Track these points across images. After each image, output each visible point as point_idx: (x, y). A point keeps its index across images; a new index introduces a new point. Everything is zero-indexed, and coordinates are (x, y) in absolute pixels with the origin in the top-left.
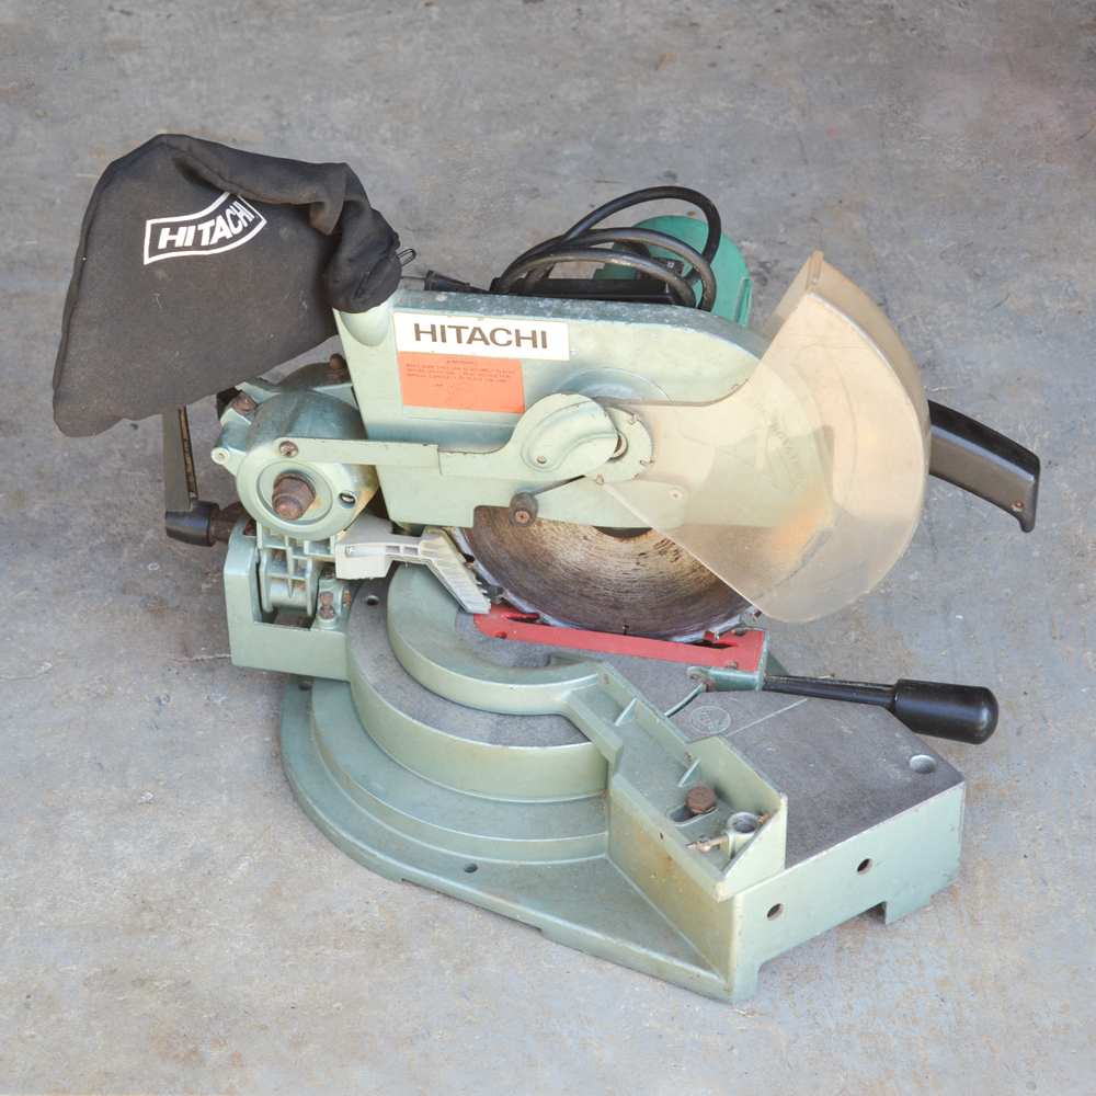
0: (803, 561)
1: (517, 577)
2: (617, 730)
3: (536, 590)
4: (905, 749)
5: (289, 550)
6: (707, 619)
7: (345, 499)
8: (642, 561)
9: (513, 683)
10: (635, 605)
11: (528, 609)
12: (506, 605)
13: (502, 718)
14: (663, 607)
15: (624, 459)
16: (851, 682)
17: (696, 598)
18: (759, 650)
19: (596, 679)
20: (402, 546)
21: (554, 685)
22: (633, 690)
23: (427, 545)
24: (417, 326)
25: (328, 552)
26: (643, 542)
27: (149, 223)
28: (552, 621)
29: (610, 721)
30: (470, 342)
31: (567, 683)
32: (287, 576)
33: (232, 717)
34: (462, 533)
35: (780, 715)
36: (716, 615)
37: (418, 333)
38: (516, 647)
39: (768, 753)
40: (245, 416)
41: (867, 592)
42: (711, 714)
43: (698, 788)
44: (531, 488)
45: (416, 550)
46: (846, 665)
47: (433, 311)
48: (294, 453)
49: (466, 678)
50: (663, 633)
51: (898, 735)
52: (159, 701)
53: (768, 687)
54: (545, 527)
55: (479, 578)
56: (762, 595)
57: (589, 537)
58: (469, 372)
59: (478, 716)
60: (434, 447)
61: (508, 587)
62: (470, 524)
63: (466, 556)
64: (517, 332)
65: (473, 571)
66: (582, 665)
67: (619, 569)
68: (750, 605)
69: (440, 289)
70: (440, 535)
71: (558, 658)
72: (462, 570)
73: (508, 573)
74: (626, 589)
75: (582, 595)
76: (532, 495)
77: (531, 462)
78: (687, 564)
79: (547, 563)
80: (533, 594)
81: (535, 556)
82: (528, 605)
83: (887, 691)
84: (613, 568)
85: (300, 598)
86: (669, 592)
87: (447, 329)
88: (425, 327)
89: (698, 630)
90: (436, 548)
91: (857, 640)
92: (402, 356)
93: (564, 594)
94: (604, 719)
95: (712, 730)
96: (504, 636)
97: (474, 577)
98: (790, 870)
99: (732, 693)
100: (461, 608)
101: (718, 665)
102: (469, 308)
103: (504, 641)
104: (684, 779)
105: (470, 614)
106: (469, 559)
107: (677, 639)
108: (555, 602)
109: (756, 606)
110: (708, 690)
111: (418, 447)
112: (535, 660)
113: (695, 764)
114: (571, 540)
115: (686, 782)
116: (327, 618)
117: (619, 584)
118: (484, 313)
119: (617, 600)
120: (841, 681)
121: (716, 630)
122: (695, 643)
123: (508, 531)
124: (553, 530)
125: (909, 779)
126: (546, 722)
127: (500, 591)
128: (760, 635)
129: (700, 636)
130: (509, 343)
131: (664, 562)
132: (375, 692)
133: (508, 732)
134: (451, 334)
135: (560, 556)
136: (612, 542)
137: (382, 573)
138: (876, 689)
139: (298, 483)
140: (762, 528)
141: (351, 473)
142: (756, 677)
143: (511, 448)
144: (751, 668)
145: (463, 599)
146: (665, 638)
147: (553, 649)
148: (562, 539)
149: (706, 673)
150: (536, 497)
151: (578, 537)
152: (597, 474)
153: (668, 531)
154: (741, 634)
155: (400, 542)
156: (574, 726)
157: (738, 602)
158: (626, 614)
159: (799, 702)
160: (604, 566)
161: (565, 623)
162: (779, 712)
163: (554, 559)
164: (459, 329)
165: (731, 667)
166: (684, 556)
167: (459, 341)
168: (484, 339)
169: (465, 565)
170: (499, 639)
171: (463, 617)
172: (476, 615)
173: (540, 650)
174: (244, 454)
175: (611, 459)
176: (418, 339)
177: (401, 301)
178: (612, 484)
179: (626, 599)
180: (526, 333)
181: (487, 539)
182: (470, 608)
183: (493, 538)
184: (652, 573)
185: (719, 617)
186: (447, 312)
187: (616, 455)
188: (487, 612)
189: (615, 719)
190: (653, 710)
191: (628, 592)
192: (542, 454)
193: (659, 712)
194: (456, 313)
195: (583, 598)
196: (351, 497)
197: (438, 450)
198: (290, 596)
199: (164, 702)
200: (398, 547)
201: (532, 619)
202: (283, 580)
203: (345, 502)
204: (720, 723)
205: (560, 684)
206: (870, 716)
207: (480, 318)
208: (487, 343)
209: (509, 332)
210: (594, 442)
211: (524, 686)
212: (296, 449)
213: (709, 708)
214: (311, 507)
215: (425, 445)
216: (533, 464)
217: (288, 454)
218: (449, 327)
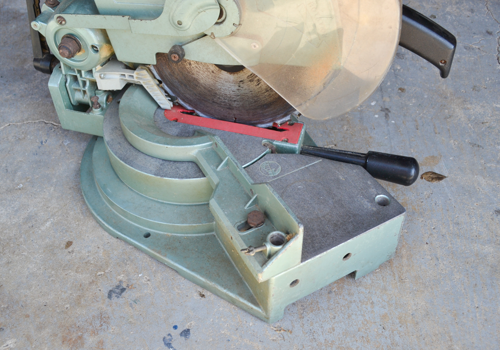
0: (324, 87)
1: (182, 92)
2: (217, 173)
3: (192, 98)
4: (373, 190)
5: (78, 76)
6: (274, 117)
7: (95, 49)
8: (241, 85)
9: (168, 144)
10: (239, 108)
11: (189, 108)
12: (180, 106)
13: (164, 162)
14: (252, 109)
15: (224, 23)
16: (345, 151)
17: (268, 105)
18: (299, 133)
19: (211, 145)
20: (126, 74)
21: (189, 146)
22: (228, 152)
23: (138, 74)
25: (93, 77)
26: (241, 74)
28: (201, 114)
29: (215, 168)
31: (196, 146)
32: (80, 88)
33: (69, 151)
34: (155, 68)
35: (307, 168)
36: (279, 114)
38: (181, 126)
39: (299, 189)
40: (51, 7)
41: (358, 105)
42: (271, 165)
43: (255, 211)
44: (181, 43)
45: (133, 76)
46: (342, 141)
48: (63, 22)
49: (145, 141)
50: (253, 122)
51: (369, 183)
52: (42, 143)
53: (303, 152)
54: (193, 66)
55: (166, 92)
56: (301, 105)
57: (215, 72)
59: (152, 160)
60: (127, 17)
61: (179, 97)
62: (155, 63)
63: (158, 80)
65: (163, 88)
66: (206, 137)
67: (230, 89)
68: (296, 110)
70: (145, 69)
71: (198, 132)
72: (156, 87)
73: (178, 90)
74: (234, 99)
75: (213, 102)
76: (181, 46)
77: (175, 24)
78: (264, 87)
79: (196, 85)
80: (191, 101)
81: (189, 81)
82: (189, 106)
83: (363, 157)
84: (227, 88)
85: (86, 99)
86: (255, 102)
89: (270, 122)
90: (142, 75)
91: (347, 130)
93: (205, 101)
94: (212, 166)
95: (270, 174)
96: (176, 120)
97: (164, 92)
98: (304, 263)
99: (283, 155)
100: (159, 107)
101: (278, 140)
103: (176, 123)
104: (248, 205)
105: (163, 109)
106: (160, 82)
107: (260, 126)
108: (201, 105)
109: (298, 111)
110: (272, 153)
111: (120, 17)
112: (188, 133)
113: (255, 197)
114: (206, 73)
115: (249, 206)
116: (96, 108)
117: (231, 97)
119: (230, 105)
120: (340, 151)
121: (279, 122)
122: (269, 128)
123: (176, 68)
124: (197, 67)
125: (374, 209)
126: (185, 165)
127: (177, 99)
128: (301, 126)
129: (271, 124)
131: (252, 86)
132: (107, 145)
133: (165, 170)
135: (202, 81)
136: (225, 75)
137: (120, 88)
138: (357, 155)
139: (71, 39)
140: (302, 67)
141: (95, 34)
142: (297, 147)
143: (163, 17)
144: (295, 142)
145: (158, 102)
146: (254, 125)
147: (198, 128)
148: (202, 72)
149: (272, 143)
150: (183, 47)
151: (209, 71)
152: (211, 32)
153: (251, 67)
154: (292, 125)
155: (126, 72)
156: (199, 168)
157: (290, 108)
158: (235, 112)
159: (318, 161)
160: (223, 87)
161: (207, 115)
162: (307, 166)
163: (199, 83)
165: (284, 141)
166: (262, 83)
169: (158, 85)
170: (174, 122)
171: (159, 110)
172: (166, 110)
173: (191, 128)
174: (46, 25)
175: (217, 23)
178: (221, 38)
179: (235, 104)
181: (167, 72)
182: (161, 106)
183: (169, 71)
184: (247, 91)
185: (280, 116)
187: (220, 20)
188: (170, 109)
189: (217, 167)
190: (236, 163)
191: (235, 101)
192: (178, 18)
193: (239, 165)
195: (214, 104)
196: (97, 48)
197: (129, 19)
198: (83, 98)
199: (44, 143)
200: (124, 75)
201: (192, 113)
202: (80, 90)
203: (95, 50)
204: (275, 171)
205: (192, 146)
206: (355, 171)
210: (207, 11)
211: (173, 147)
212: (64, 20)
213: (270, 162)
214: (80, 53)
215: (123, 17)
216: (176, 26)
217: (61, 23)
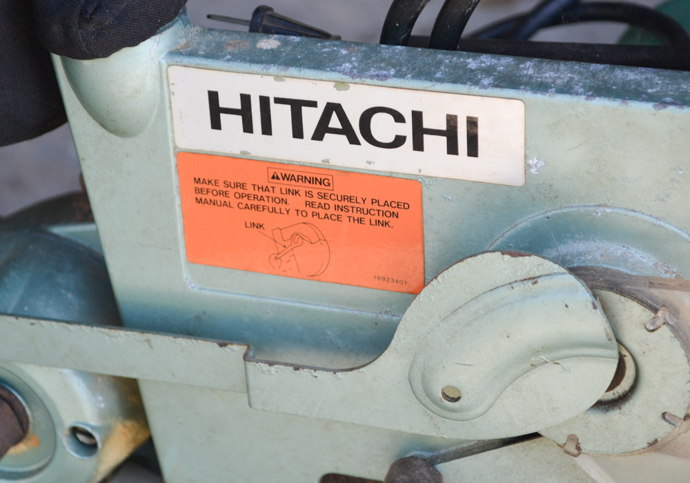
7: (82, 438)
15: (627, 407)
24: (213, 96)
30: (318, 136)
37: (216, 112)
44: (431, 449)
47: (246, 66)
58: (316, 199)
60: (237, 350)
64: (417, 116)
69: (268, 31)
76: (431, 463)
77: (429, 395)
87: (272, 105)
88: (230, 100)
92: (187, 158)
102: (318, 64)
111: (207, 349)
118: (350, 73)
130: (399, 141)
141: (93, 389)
143: (390, 363)
150: (441, 467)
152: (566, 432)
164: (297, 106)
167: (298, 132)
168: (346, 130)
175: (603, 405)
176: (216, 124)
177: (187, 45)
178: (599, 458)
180: (434, 120)
186: (274, 69)
187: (611, 395)
192: (452, 382)
194: (293, 71)
196: (92, 437)
197: (246, 357)
203: (82, 444)
207: (340, 85)
208: (353, 140)
209: (399, 118)
210: (566, 364)
214: (21, 448)
215: (221, 345)
216: (434, 401)
218: (278, 101)
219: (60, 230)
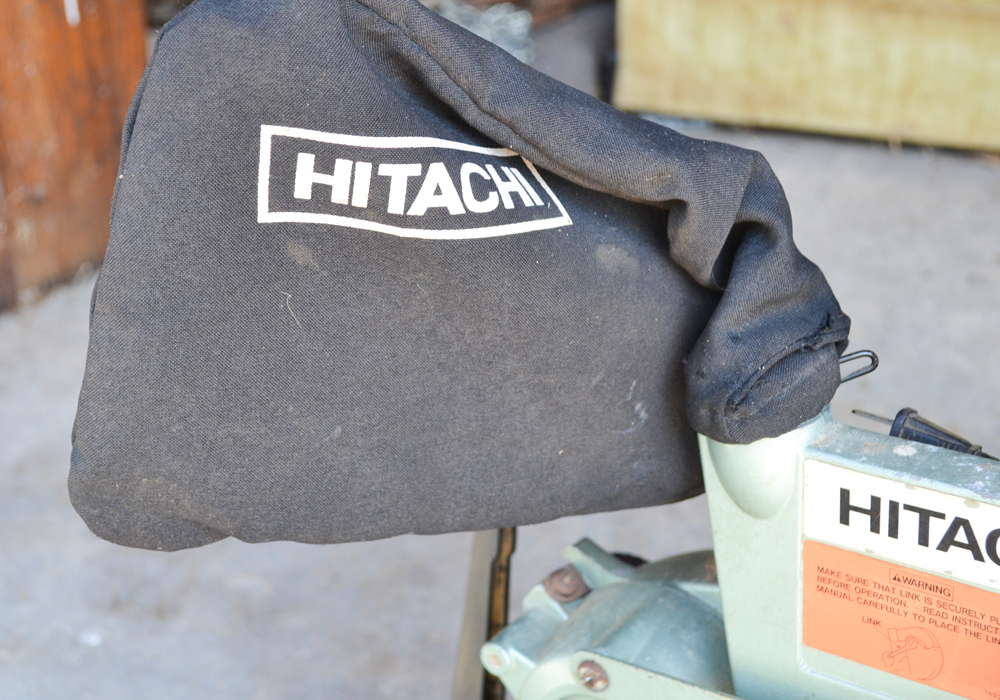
24: (845, 495)
27: (267, 132)
30: (944, 546)
37: (846, 509)
47: (879, 471)
48: (599, 684)
58: (934, 606)
69: (909, 436)
92: (812, 548)
102: (951, 478)
118: (982, 492)
134: (909, 522)
164: (925, 515)
167: (924, 540)
168: (972, 545)
174: (532, 664)
176: (845, 520)
177: (826, 441)
186: (906, 477)
194: (925, 481)
207: (970, 502)
208: (978, 557)
212: (605, 678)
217: (590, 684)
218: (907, 507)
219: (690, 587)
